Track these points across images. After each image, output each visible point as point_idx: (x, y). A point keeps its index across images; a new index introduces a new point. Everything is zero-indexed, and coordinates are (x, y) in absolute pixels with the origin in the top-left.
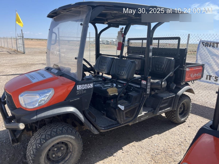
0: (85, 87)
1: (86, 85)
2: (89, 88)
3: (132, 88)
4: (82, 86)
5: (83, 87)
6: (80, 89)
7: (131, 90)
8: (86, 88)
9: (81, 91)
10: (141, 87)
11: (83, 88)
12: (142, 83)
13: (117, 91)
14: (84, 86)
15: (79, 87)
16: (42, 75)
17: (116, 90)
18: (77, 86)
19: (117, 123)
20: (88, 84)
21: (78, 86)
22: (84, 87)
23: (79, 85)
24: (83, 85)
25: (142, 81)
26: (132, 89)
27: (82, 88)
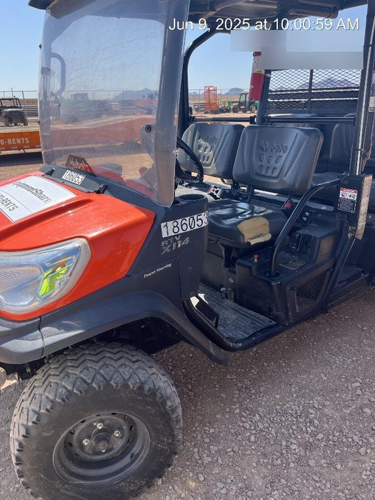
0: (184, 227)
1: (187, 218)
2: (196, 227)
3: (307, 214)
4: (175, 224)
5: (180, 228)
6: (171, 234)
7: (305, 219)
8: (189, 229)
9: (175, 241)
10: (336, 211)
11: (181, 231)
12: (341, 196)
13: (267, 229)
14: (184, 221)
15: (168, 229)
16: (37, 192)
17: (265, 225)
18: (163, 224)
19: (274, 323)
20: (195, 217)
21: (165, 223)
22: (182, 226)
23: (168, 223)
24: (179, 221)
25: (341, 192)
26: (305, 216)
27: (176, 230)
